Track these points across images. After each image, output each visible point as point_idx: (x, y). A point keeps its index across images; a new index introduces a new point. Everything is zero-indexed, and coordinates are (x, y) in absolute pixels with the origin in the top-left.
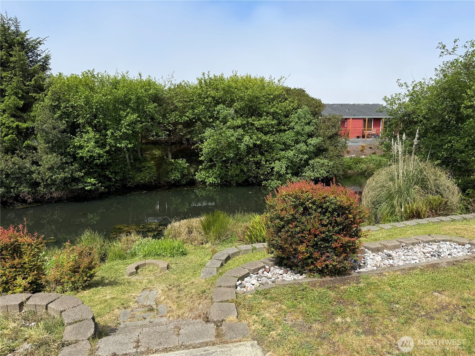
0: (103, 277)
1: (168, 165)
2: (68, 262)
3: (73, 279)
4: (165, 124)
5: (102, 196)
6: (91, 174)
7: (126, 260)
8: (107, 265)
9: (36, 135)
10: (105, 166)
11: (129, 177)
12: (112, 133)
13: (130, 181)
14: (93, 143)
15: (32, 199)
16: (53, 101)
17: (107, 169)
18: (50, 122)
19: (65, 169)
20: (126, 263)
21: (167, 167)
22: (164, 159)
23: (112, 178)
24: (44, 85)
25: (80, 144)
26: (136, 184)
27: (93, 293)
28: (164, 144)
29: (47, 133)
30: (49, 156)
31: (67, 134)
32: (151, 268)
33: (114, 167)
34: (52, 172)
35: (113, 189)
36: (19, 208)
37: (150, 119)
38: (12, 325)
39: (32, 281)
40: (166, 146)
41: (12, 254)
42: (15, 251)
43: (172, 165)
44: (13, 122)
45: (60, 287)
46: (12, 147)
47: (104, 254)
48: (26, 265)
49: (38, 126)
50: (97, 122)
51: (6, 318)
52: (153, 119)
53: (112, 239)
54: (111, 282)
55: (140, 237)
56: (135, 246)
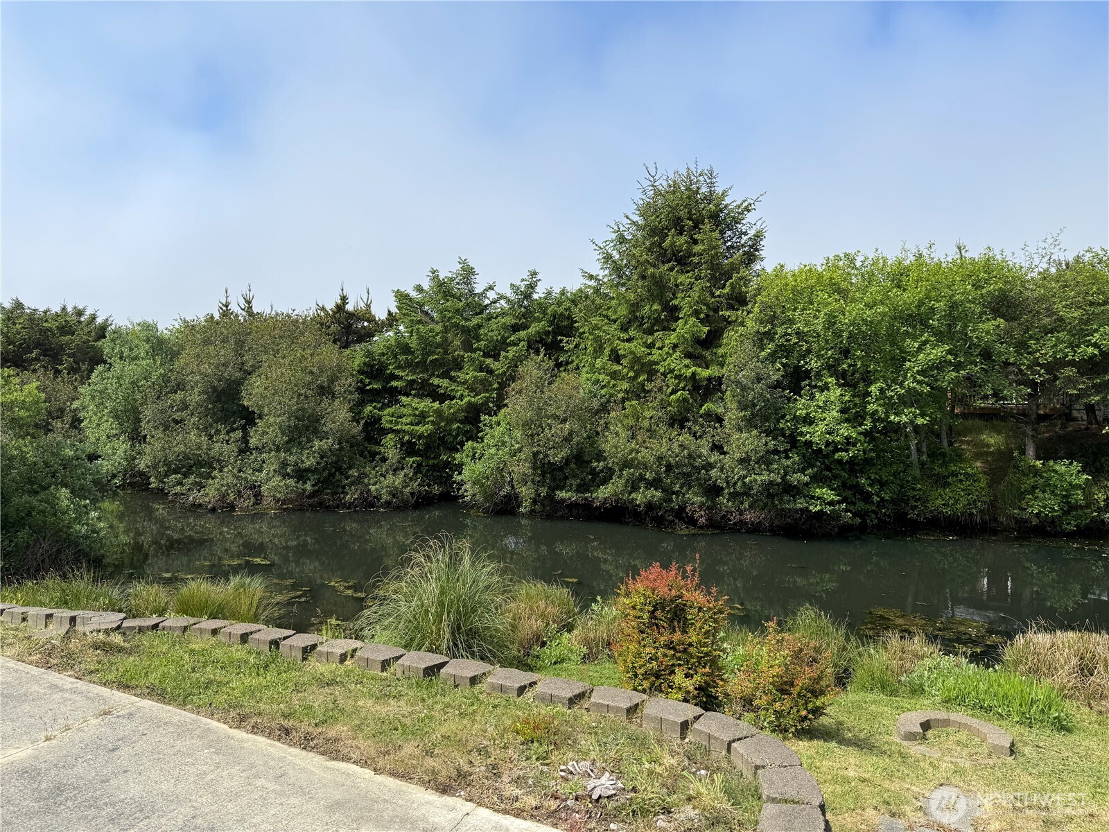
0: (841, 723)
1: (1024, 475)
2: (772, 666)
3: (777, 705)
4: (1023, 368)
5: (845, 533)
6: (826, 481)
7: (897, 699)
8: (850, 696)
9: (723, 393)
10: (858, 464)
11: (913, 497)
12: (882, 390)
13: (917, 506)
14: (837, 412)
15: (706, 520)
16: (761, 323)
17: (861, 472)
18: (752, 366)
19: (772, 464)
20: (896, 704)
21: (1019, 480)
22: (1012, 458)
23: (873, 494)
24: (747, 292)
25: (808, 414)
26: (929, 516)
27: (817, 753)
28: (1014, 418)
29: (744, 388)
30: (744, 435)
31: (783, 390)
33: (880, 469)
34: (747, 468)
35: (871, 521)
36: (682, 532)
37: (980, 354)
38: (669, 761)
39: (700, 686)
40: (1022, 423)
41: (671, 621)
42: (676, 616)
43: (1035, 476)
44: (687, 366)
45: (752, 715)
46: (681, 414)
47: (846, 670)
48: (692, 650)
49: (729, 376)
50: (850, 366)
51: (659, 742)
52: (987, 355)
53: (864, 639)
54: (859, 740)
55: (937, 651)
56: (921, 670)
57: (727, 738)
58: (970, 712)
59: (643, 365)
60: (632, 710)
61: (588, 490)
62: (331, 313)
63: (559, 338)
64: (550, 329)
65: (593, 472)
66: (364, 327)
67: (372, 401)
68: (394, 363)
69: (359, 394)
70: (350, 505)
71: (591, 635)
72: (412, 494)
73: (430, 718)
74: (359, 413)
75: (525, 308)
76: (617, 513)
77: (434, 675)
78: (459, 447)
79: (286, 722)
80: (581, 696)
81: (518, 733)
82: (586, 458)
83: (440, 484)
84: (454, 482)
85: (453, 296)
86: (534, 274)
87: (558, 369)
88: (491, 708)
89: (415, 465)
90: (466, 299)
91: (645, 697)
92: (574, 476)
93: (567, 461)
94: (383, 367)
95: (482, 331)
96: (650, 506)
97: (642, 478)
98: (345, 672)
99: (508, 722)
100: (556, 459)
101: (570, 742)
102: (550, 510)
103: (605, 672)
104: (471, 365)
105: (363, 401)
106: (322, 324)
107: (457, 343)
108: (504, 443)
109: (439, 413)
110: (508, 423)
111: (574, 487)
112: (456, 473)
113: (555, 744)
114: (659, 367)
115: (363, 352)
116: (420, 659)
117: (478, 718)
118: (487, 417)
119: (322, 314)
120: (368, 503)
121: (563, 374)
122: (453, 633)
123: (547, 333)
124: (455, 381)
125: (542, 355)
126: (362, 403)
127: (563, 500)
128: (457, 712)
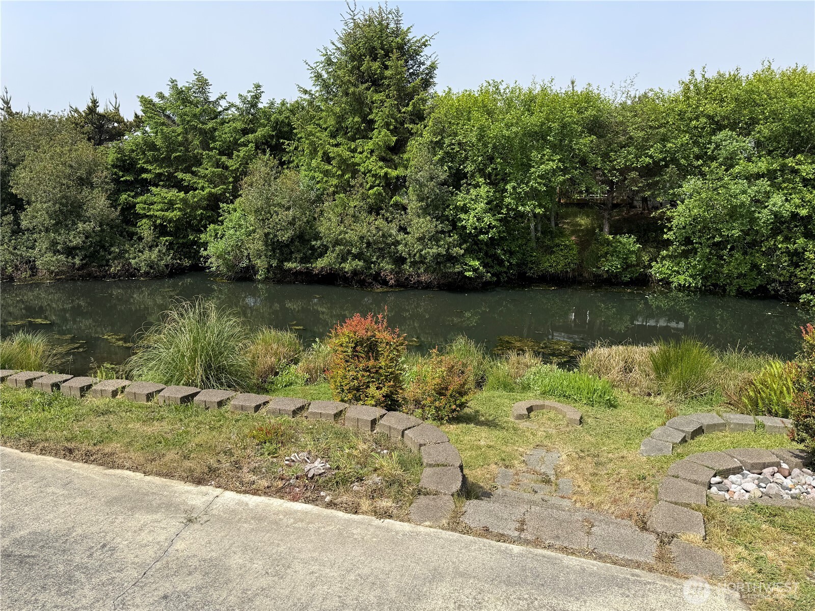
0: (477, 412)
1: (601, 245)
2: (434, 379)
3: (437, 403)
4: (606, 171)
5: (486, 287)
6: (475, 253)
7: (513, 394)
8: (484, 393)
9: (407, 188)
10: (496, 240)
11: (530, 262)
12: (514, 188)
13: (532, 268)
14: (484, 204)
15: (395, 281)
16: (434, 135)
17: (498, 245)
18: (427, 168)
19: (440, 241)
20: (512, 397)
21: (598, 248)
22: (595, 234)
23: (505, 261)
24: (424, 110)
25: (465, 205)
26: (540, 274)
27: (462, 431)
28: (597, 206)
29: (421, 185)
30: (422, 220)
31: (448, 187)
32: (552, 414)
33: (510, 243)
34: (423, 244)
35: (503, 278)
36: (378, 291)
37: (579, 162)
38: (362, 446)
39: (387, 394)
40: (602, 209)
41: (367, 352)
42: (371, 349)
43: (608, 246)
44: (381, 168)
45: (420, 411)
46: (376, 205)
47: (482, 377)
48: (381, 371)
49: (412, 175)
50: (493, 169)
51: (356, 434)
52: (584, 162)
53: (495, 356)
54: (489, 421)
55: (539, 362)
56: (529, 374)
57: (401, 428)
58: (557, 399)
59: (348, 165)
60: (338, 415)
61: (309, 262)
62: (84, 114)
63: (281, 141)
64: (274, 133)
65: (313, 248)
66: (114, 128)
67: (126, 191)
68: (143, 158)
69: (115, 184)
70: (114, 276)
71: (312, 365)
72: (167, 266)
73: (187, 433)
74: (116, 200)
75: (252, 115)
76: (331, 278)
77: (189, 401)
78: (202, 229)
79: (69, 444)
80: (302, 408)
81: (254, 438)
82: (307, 237)
83: (189, 258)
84: (201, 256)
85: (191, 103)
86: (258, 86)
87: (282, 167)
88: (234, 422)
89: (167, 243)
90: (203, 106)
91: (347, 405)
92: (298, 251)
93: (292, 240)
94: (133, 163)
95: (217, 133)
96: (355, 272)
97: (349, 252)
98: (117, 404)
99: (247, 431)
100: (284, 238)
101: (293, 440)
102: (280, 277)
103: (322, 389)
104: (209, 162)
105: (119, 190)
106: (77, 124)
107: (196, 142)
108: (240, 226)
109: (184, 201)
110: (243, 210)
111: (298, 260)
112: (202, 249)
113: (282, 443)
114: (361, 167)
115: (115, 149)
116: (178, 391)
117: (224, 430)
118: (225, 205)
119: (76, 115)
120: (130, 274)
121: (286, 171)
122: (205, 370)
123: (272, 137)
124: (196, 175)
125: (268, 155)
126: (118, 192)
127: (290, 269)
128: (208, 427)
